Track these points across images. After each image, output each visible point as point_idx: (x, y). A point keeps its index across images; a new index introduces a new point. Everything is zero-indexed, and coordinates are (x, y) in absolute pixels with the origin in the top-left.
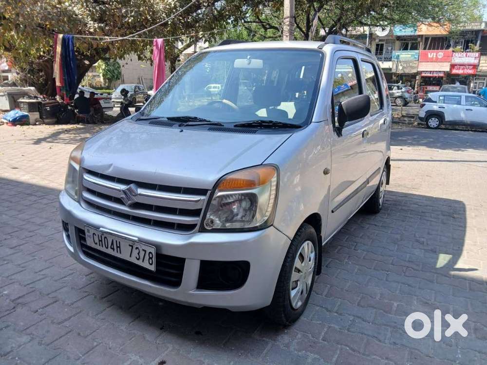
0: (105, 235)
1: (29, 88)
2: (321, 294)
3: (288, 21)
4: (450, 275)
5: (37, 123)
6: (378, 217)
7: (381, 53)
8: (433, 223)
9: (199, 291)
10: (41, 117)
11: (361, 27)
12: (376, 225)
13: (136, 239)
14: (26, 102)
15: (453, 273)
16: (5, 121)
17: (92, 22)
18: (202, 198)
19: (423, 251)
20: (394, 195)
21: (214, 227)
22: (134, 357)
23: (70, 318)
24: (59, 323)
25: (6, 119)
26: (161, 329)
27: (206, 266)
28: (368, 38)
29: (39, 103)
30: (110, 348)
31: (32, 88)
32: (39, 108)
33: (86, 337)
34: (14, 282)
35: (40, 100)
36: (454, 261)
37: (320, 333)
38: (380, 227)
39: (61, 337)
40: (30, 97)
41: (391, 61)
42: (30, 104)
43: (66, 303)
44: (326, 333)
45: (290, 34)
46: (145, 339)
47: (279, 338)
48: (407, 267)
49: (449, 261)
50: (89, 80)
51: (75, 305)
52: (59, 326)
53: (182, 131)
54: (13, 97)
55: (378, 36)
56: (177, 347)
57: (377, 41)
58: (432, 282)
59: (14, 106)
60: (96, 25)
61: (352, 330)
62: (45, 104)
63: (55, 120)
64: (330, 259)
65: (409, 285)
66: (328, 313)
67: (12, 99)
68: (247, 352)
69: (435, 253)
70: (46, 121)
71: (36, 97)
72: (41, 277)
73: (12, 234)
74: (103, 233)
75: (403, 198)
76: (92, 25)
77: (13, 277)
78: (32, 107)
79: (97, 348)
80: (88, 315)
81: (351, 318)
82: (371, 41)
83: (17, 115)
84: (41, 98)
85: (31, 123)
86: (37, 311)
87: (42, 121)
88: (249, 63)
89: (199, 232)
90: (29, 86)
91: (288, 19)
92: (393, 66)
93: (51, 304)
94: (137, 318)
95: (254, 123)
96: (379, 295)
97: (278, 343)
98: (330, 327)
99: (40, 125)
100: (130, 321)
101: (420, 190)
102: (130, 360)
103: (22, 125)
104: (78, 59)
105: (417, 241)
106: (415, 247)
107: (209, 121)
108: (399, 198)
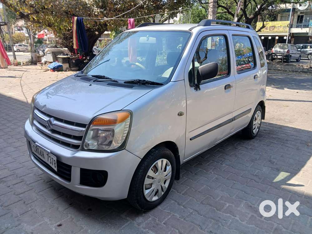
0: (38, 147)
1: (64, 49)
2: (180, 193)
3: (211, 5)
4: (281, 188)
5: (67, 70)
6: (251, 142)
7: (301, 22)
8: (289, 149)
9: (81, 186)
10: (70, 67)
11: (284, 4)
12: (246, 148)
13: (49, 151)
14: (61, 58)
15: (283, 186)
16: (49, 69)
17: (96, 9)
18: (84, 129)
19: (270, 168)
20: (272, 127)
21: (89, 148)
22: (47, 220)
23: (24, 192)
24: (17, 195)
25: (49, 67)
26: (70, 205)
27: (83, 171)
28: (291, 12)
29: (69, 58)
30: (36, 213)
31: (66, 49)
32: (68, 61)
33: (27, 204)
34: (6, 168)
35: (69, 56)
36: (289, 178)
37: (164, 218)
38: (248, 149)
39: (15, 203)
40: (64, 55)
41: (308, 27)
42: (63, 59)
43: (27, 183)
44: (168, 219)
45: (213, 14)
46: (58, 209)
47: (137, 219)
48: (251, 179)
49: (286, 178)
50: (105, 43)
51: (31, 185)
52: (17, 196)
53: (91, 85)
54: (55, 54)
55: (300, 10)
56: (73, 217)
57: (299, 13)
58: (263, 191)
59: (55, 60)
60: (99, 10)
61: (187, 219)
62: (72, 59)
63: (77, 68)
64: (200, 169)
65: (245, 192)
66: (177, 206)
67: (54, 55)
68: (112, 225)
69: (278, 171)
70: (73, 69)
71: (67, 55)
72: (22, 166)
73: (19, 139)
74: (37, 146)
75: (278, 129)
76: (96, 10)
77: (7, 165)
78: (65, 60)
79: (30, 212)
80: (35, 192)
81: (191, 211)
82: (294, 14)
83: (56, 65)
84: (70, 55)
85: (64, 70)
86: (10, 186)
87: (70, 69)
88: (148, 40)
89: (81, 150)
90: (65, 48)
91: (212, 4)
92: (309, 31)
93: (19, 183)
94: (60, 196)
95: (134, 81)
96: (220, 197)
97: (135, 222)
98: (173, 215)
99: (69, 71)
100: (56, 198)
101: (294, 124)
102: (43, 221)
103: (58, 71)
104: (92, 31)
105: (270, 161)
106: (266, 166)
107: (111, 79)
108: (275, 129)
